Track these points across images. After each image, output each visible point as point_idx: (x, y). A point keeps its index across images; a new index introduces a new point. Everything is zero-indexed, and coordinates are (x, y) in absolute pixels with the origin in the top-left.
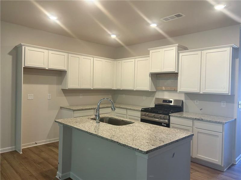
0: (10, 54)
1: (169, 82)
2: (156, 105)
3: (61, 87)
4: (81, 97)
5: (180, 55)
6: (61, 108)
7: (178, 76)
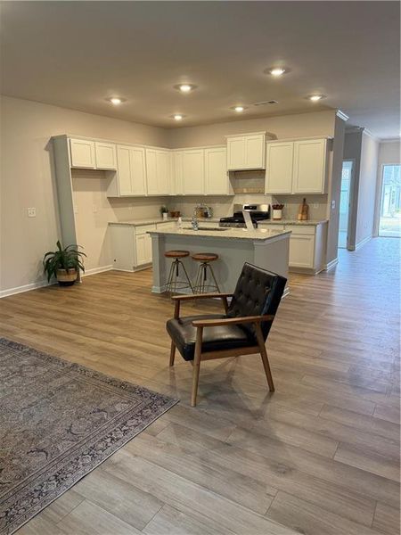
0: (46, 149)
1: (252, 182)
2: (235, 214)
3: (106, 195)
4: (130, 208)
5: (269, 145)
6: (109, 224)
7: (265, 173)
